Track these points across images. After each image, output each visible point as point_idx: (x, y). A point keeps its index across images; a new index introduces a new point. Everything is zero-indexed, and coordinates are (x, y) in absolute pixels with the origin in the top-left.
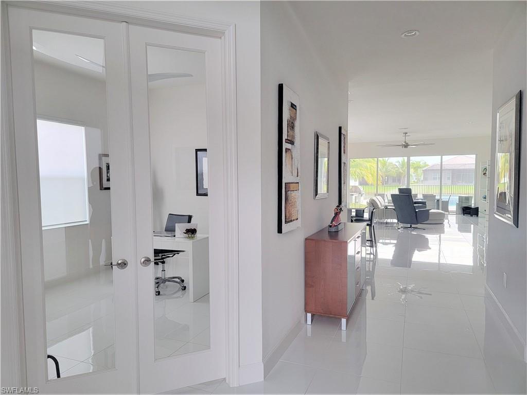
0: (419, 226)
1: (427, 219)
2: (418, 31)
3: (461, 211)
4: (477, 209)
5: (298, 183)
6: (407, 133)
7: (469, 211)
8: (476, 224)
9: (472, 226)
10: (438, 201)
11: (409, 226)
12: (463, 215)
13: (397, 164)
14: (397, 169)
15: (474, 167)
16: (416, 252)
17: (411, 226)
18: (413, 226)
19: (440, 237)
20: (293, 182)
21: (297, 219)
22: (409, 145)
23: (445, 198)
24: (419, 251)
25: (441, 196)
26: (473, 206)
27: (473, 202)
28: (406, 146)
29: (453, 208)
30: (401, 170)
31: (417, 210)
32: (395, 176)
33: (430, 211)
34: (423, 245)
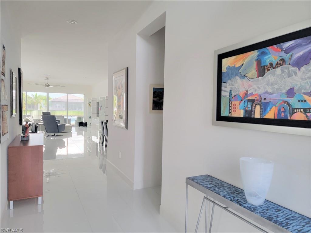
0: (59, 134)
1: (64, 130)
2: (77, 22)
3: (78, 124)
4: (86, 123)
5: (7, 105)
6: (48, 78)
7: (82, 124)
8: (86, 131)
9: (83, 132)
10: (65, 119)
11: (53, 134)
12: (79, 127)
13: (32, 97)
14: (31, 100)
15: (83, 101)
16: (59, 149)
17: (54, 134)
18: (56, 134)
19: (67, 140)
20: (5, 104)
21: (7, 132)
22: (50, 86)
23: (69, 118)
24: (61, 148)
25: (67, 117)
26: (84, 122)
27: (84, 120)
28: (48, 86)
29: (73, 123)
30: (34, 101)
31: (58, 125)
32: (30, 104)
33: (65, 125)
34: (62, 145)
